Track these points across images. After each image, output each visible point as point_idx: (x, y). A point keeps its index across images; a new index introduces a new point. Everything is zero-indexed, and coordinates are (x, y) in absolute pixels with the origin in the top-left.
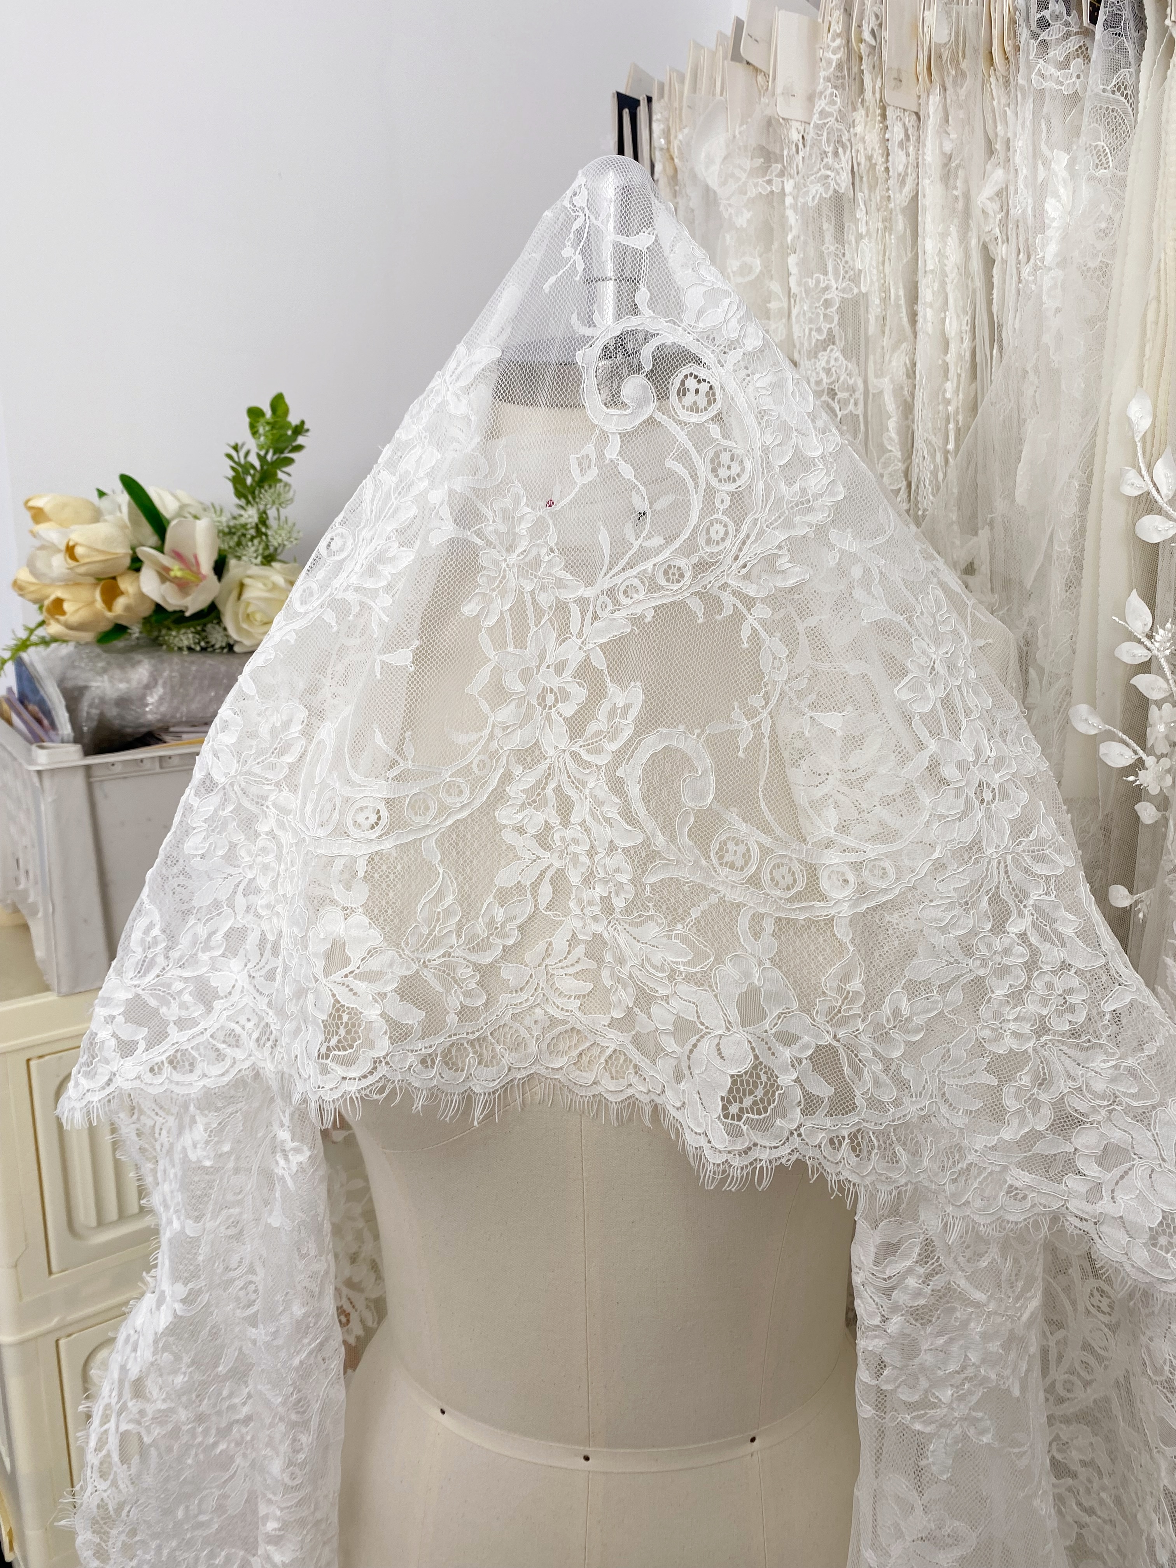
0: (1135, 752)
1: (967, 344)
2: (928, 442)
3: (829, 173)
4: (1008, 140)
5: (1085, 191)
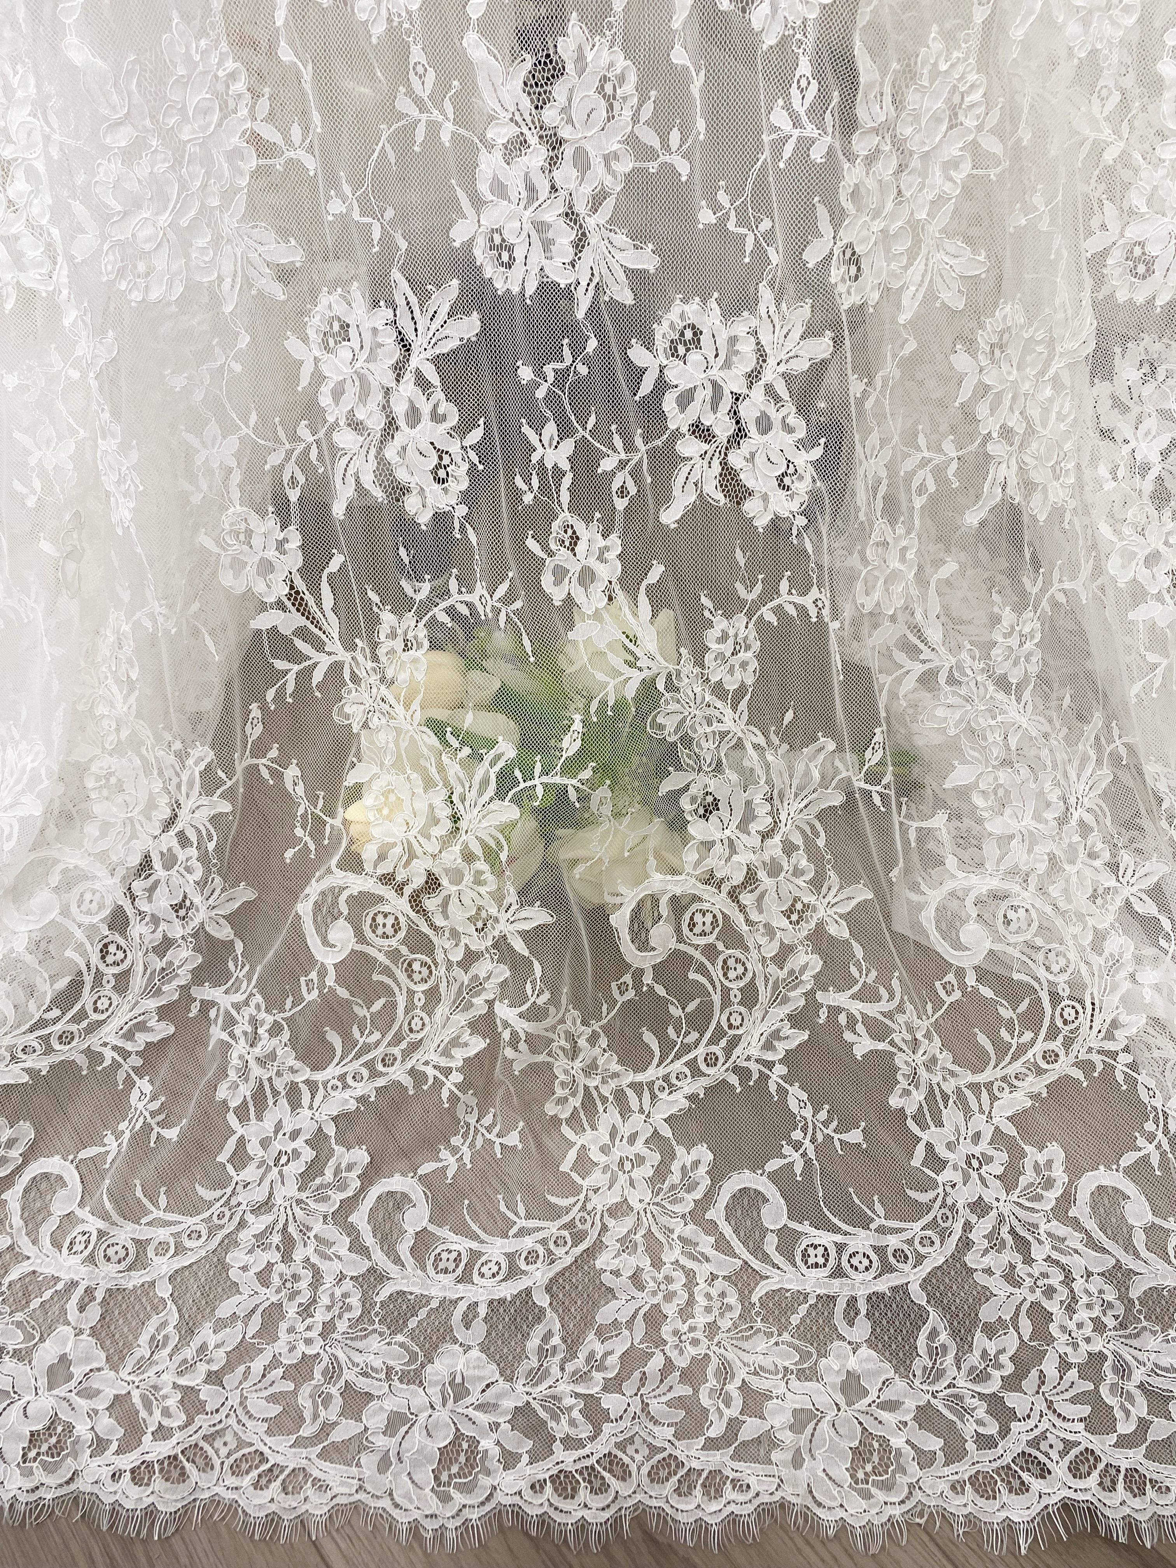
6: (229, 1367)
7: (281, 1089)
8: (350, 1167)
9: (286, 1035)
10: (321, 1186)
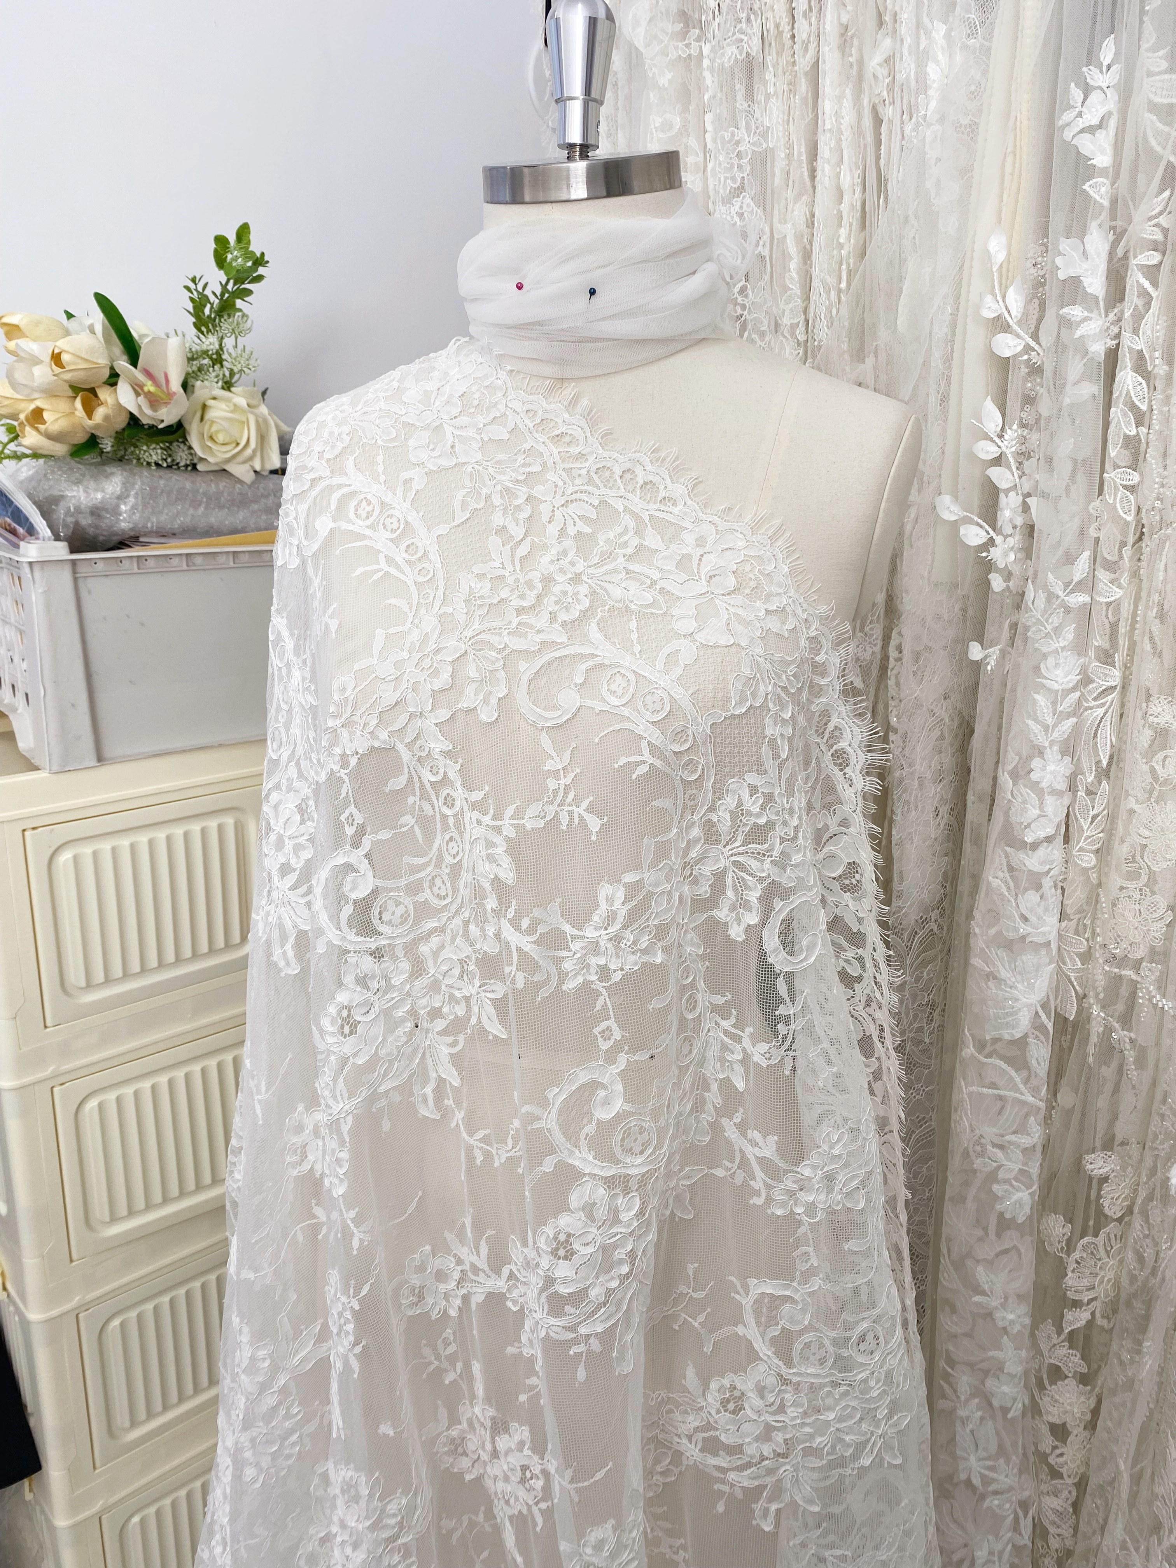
0: (988, 533)
1: (858, 194)
2: (823, 282)
3: (743, 37)
4: (896, 14)
5: (959, 58)
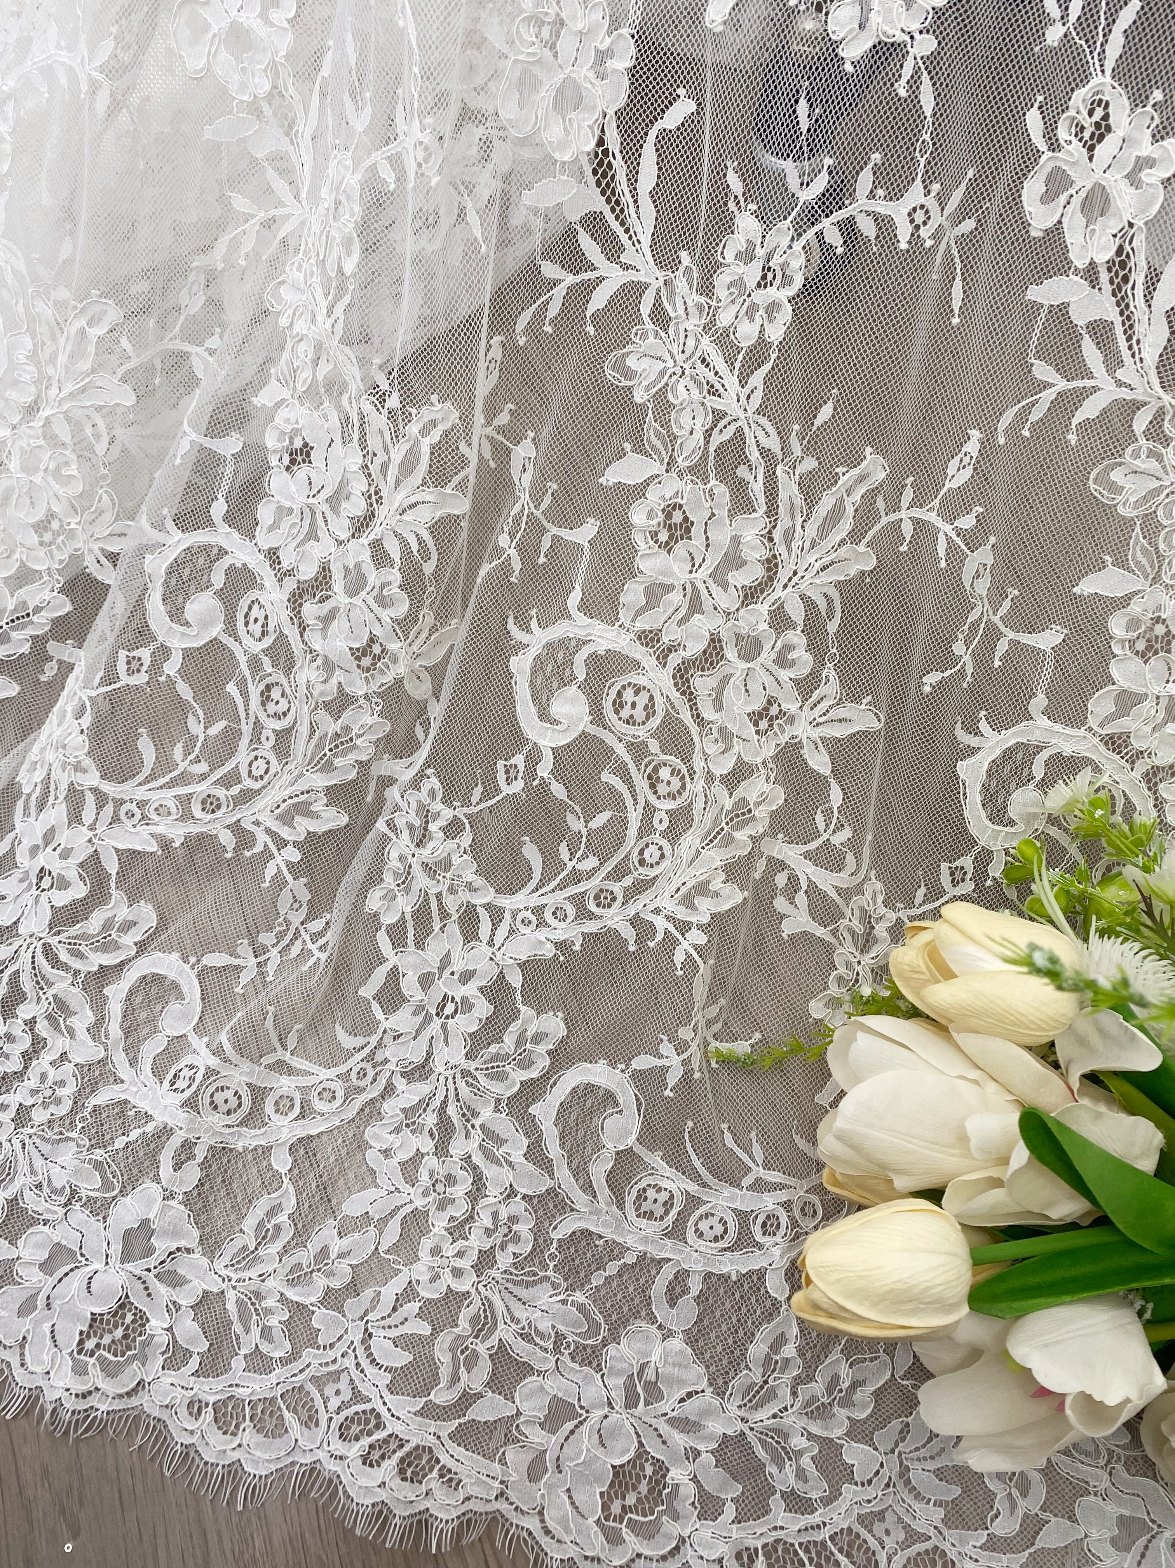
6: (353, 1288)
7: (452, 911)
8: (538, 1038)
9: (466, 839)
10: (496, 1057)
